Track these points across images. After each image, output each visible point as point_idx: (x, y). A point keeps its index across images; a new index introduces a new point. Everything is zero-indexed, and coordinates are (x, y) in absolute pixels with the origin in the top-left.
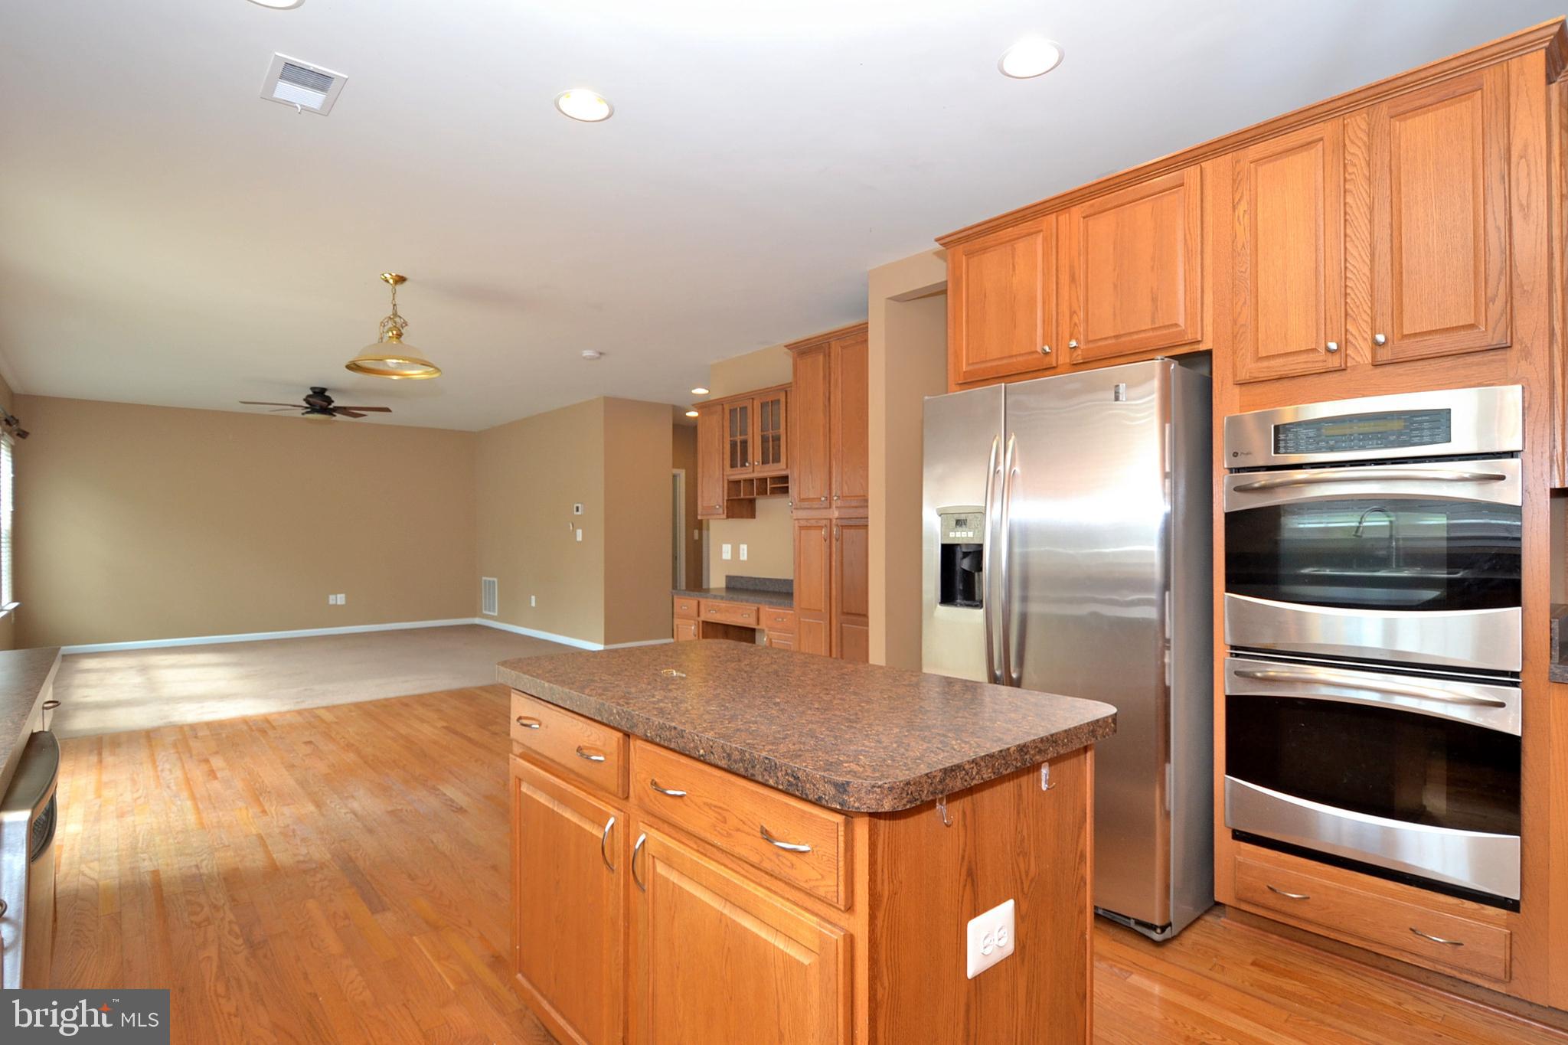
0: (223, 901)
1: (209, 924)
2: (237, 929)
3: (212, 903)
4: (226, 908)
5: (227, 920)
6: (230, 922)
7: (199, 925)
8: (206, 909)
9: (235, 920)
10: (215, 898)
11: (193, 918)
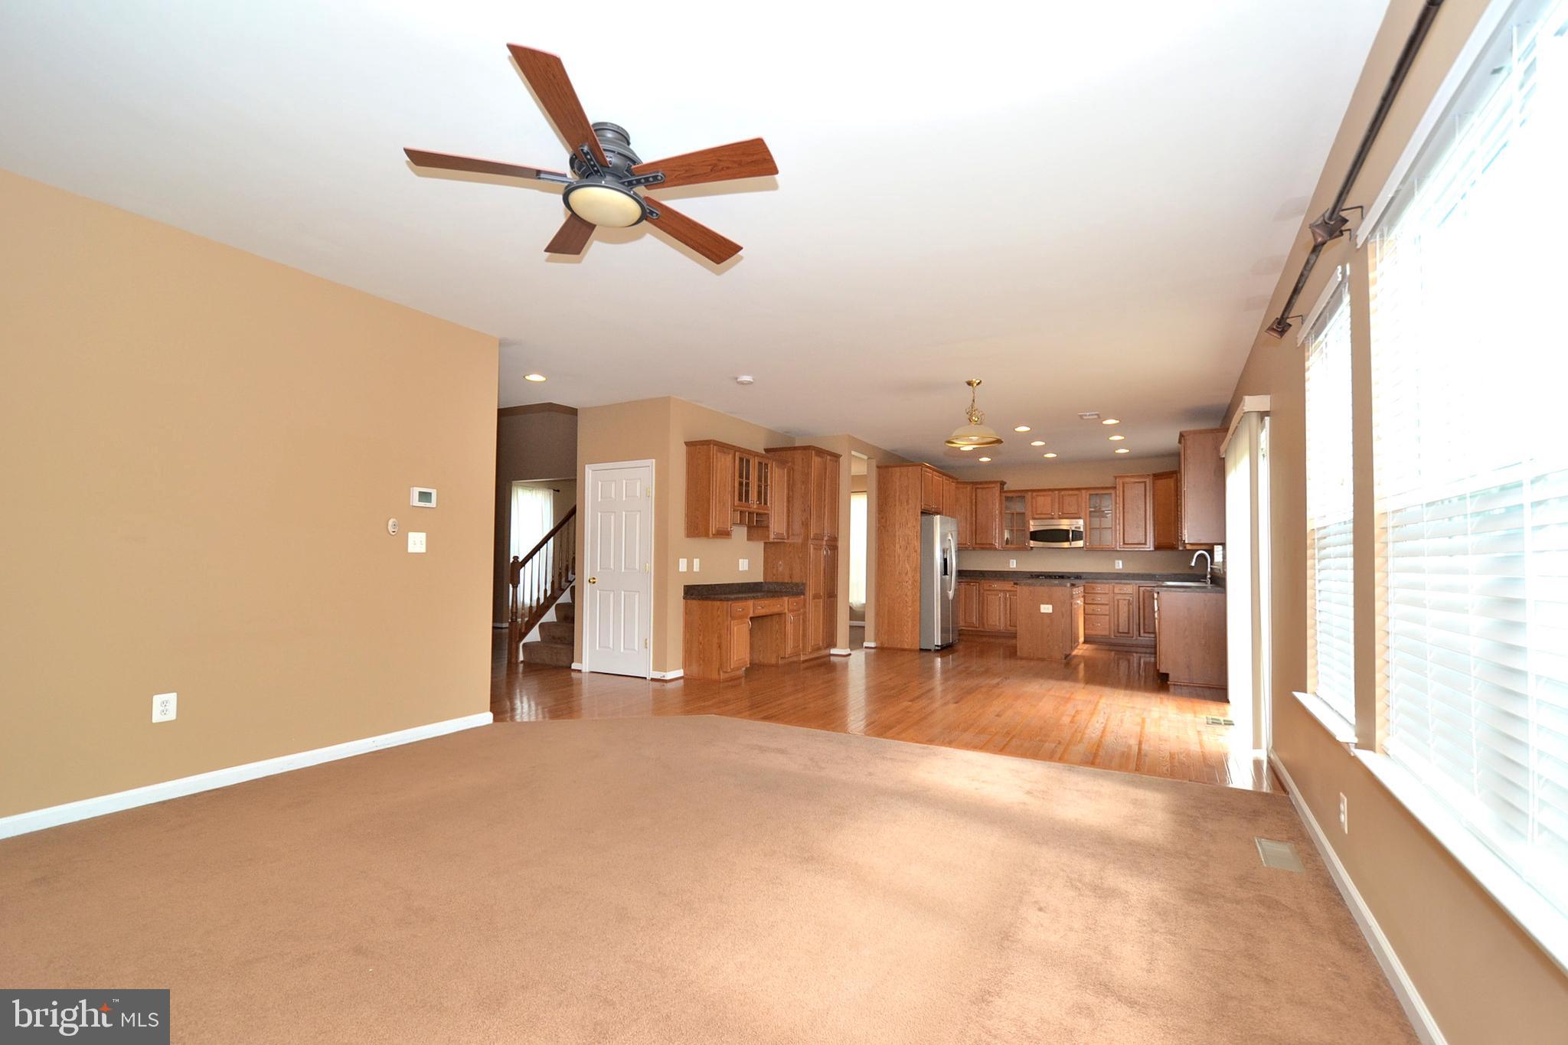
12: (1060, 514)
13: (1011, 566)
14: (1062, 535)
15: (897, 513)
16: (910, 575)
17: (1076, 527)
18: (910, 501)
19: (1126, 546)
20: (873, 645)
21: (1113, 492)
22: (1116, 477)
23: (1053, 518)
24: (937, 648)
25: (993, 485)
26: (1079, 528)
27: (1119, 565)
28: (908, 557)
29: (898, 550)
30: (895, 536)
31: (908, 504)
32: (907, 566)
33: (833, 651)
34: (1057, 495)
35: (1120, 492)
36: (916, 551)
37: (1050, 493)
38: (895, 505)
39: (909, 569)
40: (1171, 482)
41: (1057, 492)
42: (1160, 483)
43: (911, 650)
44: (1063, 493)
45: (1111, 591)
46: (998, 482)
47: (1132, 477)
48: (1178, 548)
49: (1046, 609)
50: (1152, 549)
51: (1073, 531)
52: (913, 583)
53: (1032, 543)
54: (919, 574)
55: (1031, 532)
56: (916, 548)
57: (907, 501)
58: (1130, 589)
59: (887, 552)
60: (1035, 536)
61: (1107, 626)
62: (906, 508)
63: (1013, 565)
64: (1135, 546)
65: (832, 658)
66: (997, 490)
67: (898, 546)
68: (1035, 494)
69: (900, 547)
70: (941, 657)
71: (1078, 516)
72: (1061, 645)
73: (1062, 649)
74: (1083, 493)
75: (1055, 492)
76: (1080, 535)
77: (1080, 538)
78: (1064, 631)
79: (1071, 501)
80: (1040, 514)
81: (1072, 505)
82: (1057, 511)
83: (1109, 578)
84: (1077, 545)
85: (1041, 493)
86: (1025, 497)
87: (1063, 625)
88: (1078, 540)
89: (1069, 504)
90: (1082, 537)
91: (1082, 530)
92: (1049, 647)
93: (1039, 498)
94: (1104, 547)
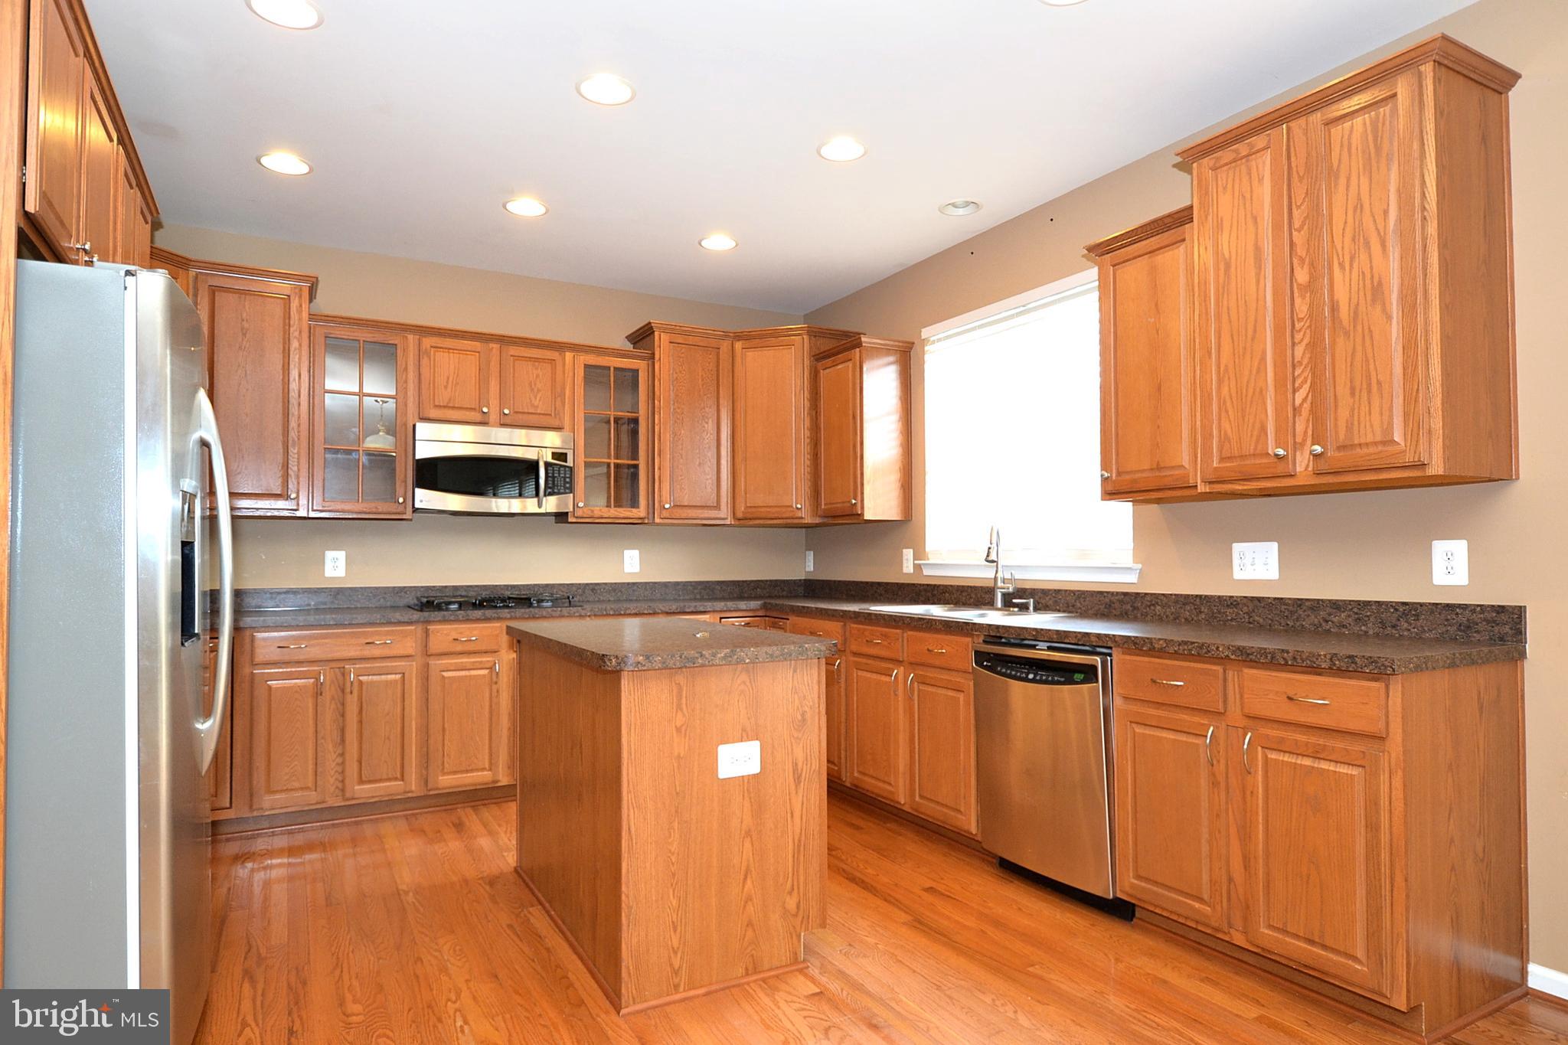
12: (506, 411)
17: (554, 456)
19: (679, 512)
23: (486, 424)
25: (285, 289)
26: (564, 457)
27: (632, 563)
34: (495, 357)
35: (662, 367)
41: (495, 346)
44: (513, 350)
49: (739, 760)
50: (730, 520)
51: (547, 464)
53: (421, 498)
55: (421, 462)
64: (698, 512)
66: (296, 306)
68: (428, 342)
71: (556, 423)
72: (791, 903)
73: (796, 915)
74: (567, 359)
75: (491, 345)
76: (565, 478)
77: (565, 488)
78: (803, 838)
79: (537, 376)
80: (445, 407)
81: (539, 390)
82: (494, 402)
83: (612, 599)
84: (558, 506)
85: (449, 342)
86: (399, 347)
87: (797, 820)
88: (559, 493)
89: (530, 384)
90: (571, 483)
91: (570, 463)
92: (750, 924)
93: (442, 357)
94: (622, 515)
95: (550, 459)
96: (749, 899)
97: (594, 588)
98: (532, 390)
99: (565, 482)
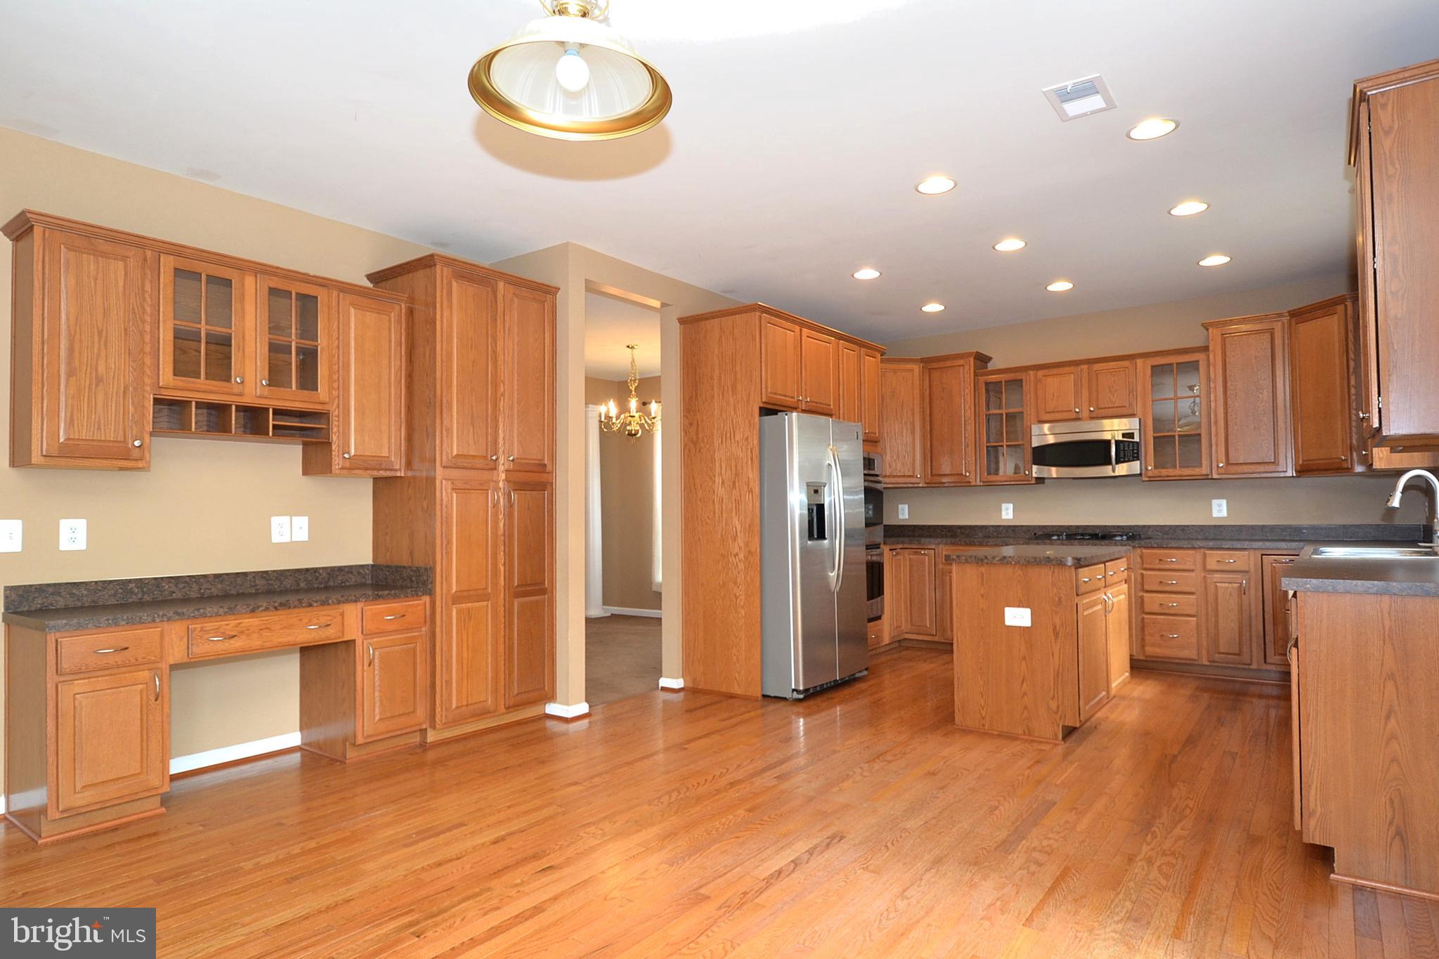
0: (1140, 863)
1: (1165, 850)
2: (1149, 838)
3: (1149, 867)
4: (1142, 856)
5: (1149, 847)
6: (1149, 844)
7: (1173, 854)
8: (1158, 864)
9: (1145, 844)
10: (1143, 870)
11: (1174, 862)
12: (1092, 409)
13: (1004, 516)
14: (1095, 452)
15: (717, 412)
16: (740, 542)
17: (1124, 435)
18: (739, 387)
19: (1235, 469)
20: (677, 683)
21: (1200, 357)
22: (1206, 327)
23: (1078, 419)
24: (796, 695)
25: (961, 362)
26: (1131, 435)
27: (1220, 510)
28: (738, 502)
29: (721, 491)
30: (713, 460)
31: (734, 393)
32: (736, 522)
33: (552, 709)
34: (1085, 374)
35: (1216, 356)
36: (751, 491)
37: (1072, 369)
38: (713, 397)
39: (739, 527)
40: (1333, 324)
41: (1085, 367)
42: (1308, 329)
43: (746, 698)
44: (1097, 367)
45: (1199, 567)
46: (969, 355)
47: (1244, 321)
48: (1352, 468)
49: (1018, 617)
50: (1290, 472)
51: (1117, 442)
52: (746, 558)
53: (1036, 471)
54: (757, 539)
55: (1035, 449)
56: (751, 484)
57: (734, 388)
58: (1242, 559)
59: (700, 494)
60: (1044, 455)
61: (1194, 640)
62: (732, 401)
63: (1008, 514)
64: (1253, 468)
65: (550, 724)
66: (967, 370)
67: (718, 480)
68: (1040, 373)
69: (723, 482)
70: (805, 716)
71: (1130, 412)
72: (1053, 705)
73: (1057, 713)
74: (1138, 364)
75: (1082, 367)
76: (1133, 450)
77: (1133, 457)
78: (1061, 671)
79: (1115, 381)
80: (1053, 412)
81: (1116, 391)
82: (1085, 405)
83: (1200, 537)
84: (1127, 470)
85: (1055, 371)
86: (1024, 381)
87: (1056, 657)
88: (1129, 461)
89: (1109, 388)
90: (1138, 453)
91: (1137, 439)
92: (1026, 708)
93: (1050, 380)
94: (1185, 474)
95: (1120, 438)
96: (1025, 694)
97: (1183, 528)
98: (1110, 391)
99: (1134, 453)
